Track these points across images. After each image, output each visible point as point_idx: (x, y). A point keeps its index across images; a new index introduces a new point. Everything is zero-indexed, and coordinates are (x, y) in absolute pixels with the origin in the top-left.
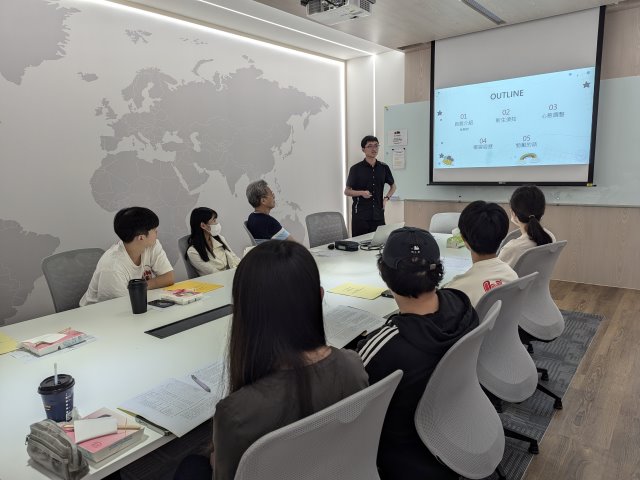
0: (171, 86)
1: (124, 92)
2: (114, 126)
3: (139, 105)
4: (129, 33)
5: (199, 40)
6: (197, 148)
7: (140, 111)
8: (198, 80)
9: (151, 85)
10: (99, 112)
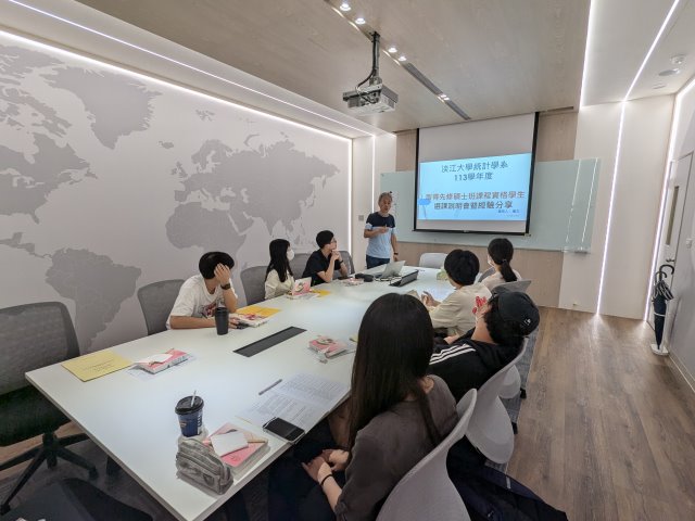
0: (228, 154)
1: (193, 157)
2: (184, 183)
3: (204, 167)
4: (199, 113)
5: (249, 119)
6: (246, 201)
7: (204, 171)
8: (248, 149)
9: (213, 152)
10: (174, 172)
